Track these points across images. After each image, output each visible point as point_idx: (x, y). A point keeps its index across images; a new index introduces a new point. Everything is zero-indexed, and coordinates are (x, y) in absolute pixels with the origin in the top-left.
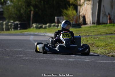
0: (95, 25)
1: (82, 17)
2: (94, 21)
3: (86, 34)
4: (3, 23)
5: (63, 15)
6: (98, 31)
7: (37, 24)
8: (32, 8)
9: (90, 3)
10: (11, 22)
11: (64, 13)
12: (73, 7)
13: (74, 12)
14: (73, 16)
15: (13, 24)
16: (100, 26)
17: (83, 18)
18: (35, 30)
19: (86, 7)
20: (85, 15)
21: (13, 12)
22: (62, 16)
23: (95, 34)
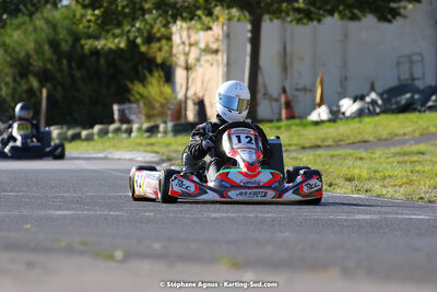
1: (195, 104)
5: (133, 99)
7: (62, 128)
9: (217, 61)
11: (134, 93)
12: (162, 74)
13: (167, 89)
14: (163, 101)
17: (197, 107)
19: (204, 75)
20: (204, 96)
22: (130, 101)
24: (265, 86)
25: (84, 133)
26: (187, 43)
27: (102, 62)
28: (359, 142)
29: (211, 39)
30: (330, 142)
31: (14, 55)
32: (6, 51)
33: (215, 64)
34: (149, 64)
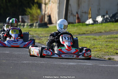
1: (47, 16)
7: (1, 24)
11: (28, 12)
12: (37, 5)
17: (48, 18)
20: (51, 14)
22: (26, 15)
28: (99, 32)
30: (89, 32)
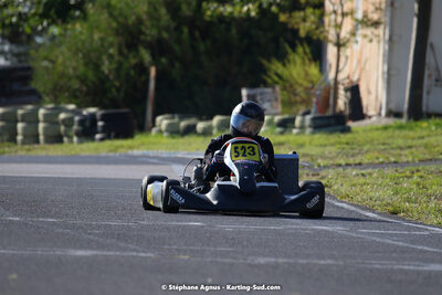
0: (404, 121)
1: (346, 90)
2: (393, 107)
3: (387, 158)
4: (35, 112)
5: (269, 81)
6: (426, 146)
7: (173, 118)
8: (146, 56)
9: (378, 36)
10: (67, 111)
11: (271, 74)
12: (308, 50)
13: (314, 70)
15: (77, 118)
16: (424, 124)
17: (349, 94)
18: (165, 139)
19: (361, 52)
20: (359, 80)
21: (71, 71)
22: (266, 85)
23: (421, 156)
24: (437, 69)
25: (201, 126)
26: (339, 12)
27: (234, 31)
29: (371, 8)
31: (121, 20)
32: (111, 15)
33: (375, 40)
34: (292, 37)
